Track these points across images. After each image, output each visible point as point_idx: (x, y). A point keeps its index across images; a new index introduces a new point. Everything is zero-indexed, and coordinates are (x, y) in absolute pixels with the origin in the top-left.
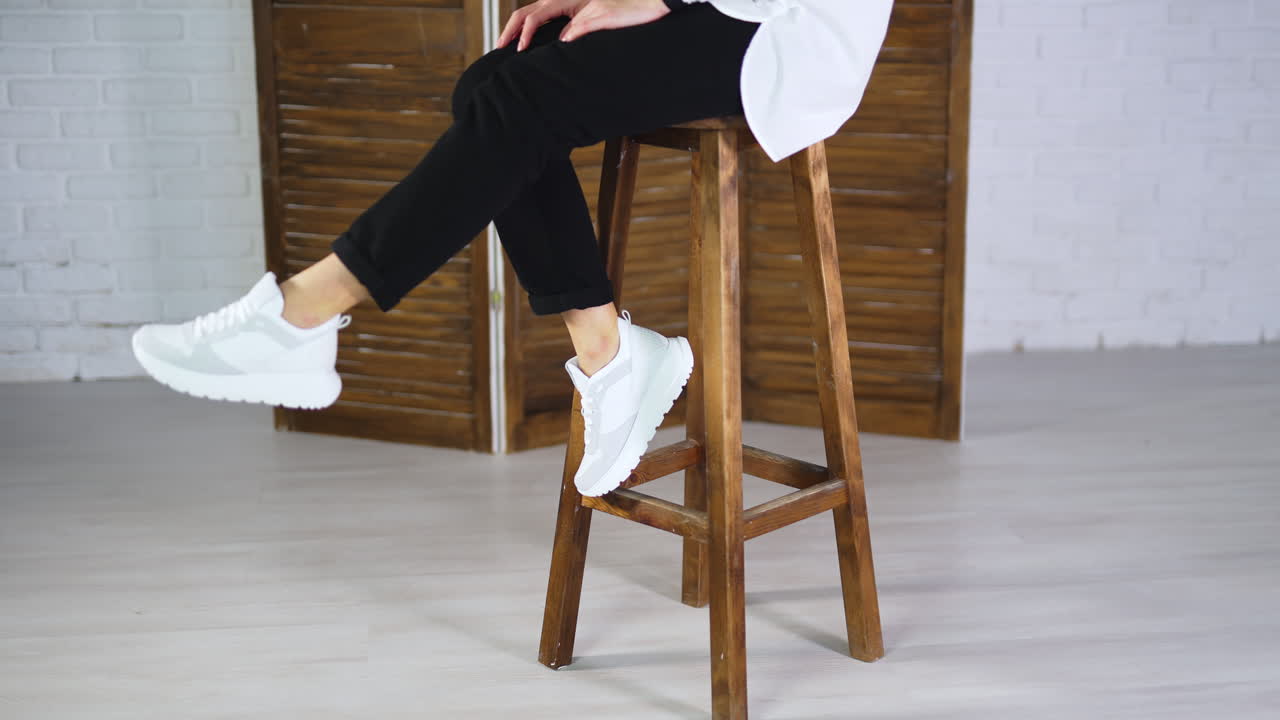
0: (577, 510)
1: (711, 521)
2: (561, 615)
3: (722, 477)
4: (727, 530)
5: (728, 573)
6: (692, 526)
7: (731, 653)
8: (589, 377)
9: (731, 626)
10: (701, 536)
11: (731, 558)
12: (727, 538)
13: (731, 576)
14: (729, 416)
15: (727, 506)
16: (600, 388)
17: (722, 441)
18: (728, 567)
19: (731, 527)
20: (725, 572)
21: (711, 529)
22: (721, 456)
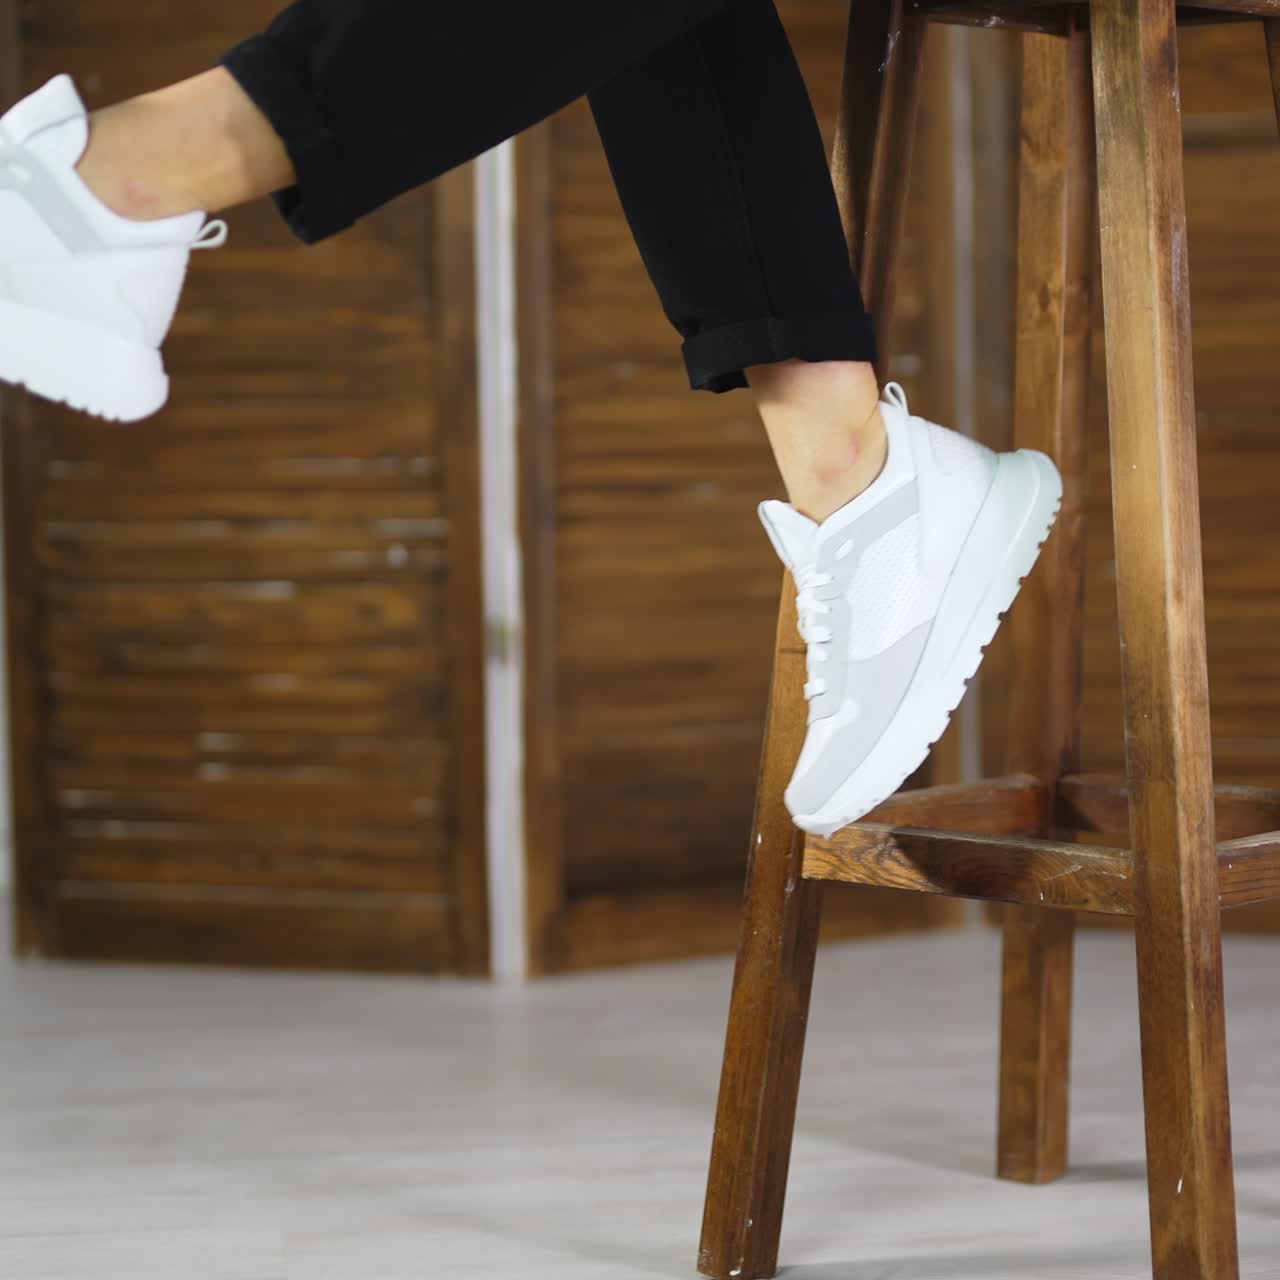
0: (790, 889)
1: (1141, 857)
2: (755, 1148)
3: (1168, 744)
4: (1184, 874)
5: (1189, 975)
6: (1090, 877)
7: (1202, 1176)
8: (819, 523)
9: (1199, 1111)
10: (1117, 897)
11: (1196, 940)
12: (1184, 890)
13: (1197, 987)
14: (1178, 595)
15: (1181, 814)
16: (847, 547)
17: (1164, 658)
18: (1189, 963)
19: (1191, 867)
20: (1182, 977)
21: (1142, 875)
22: (1164, 693)
